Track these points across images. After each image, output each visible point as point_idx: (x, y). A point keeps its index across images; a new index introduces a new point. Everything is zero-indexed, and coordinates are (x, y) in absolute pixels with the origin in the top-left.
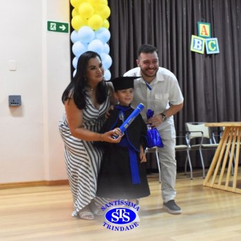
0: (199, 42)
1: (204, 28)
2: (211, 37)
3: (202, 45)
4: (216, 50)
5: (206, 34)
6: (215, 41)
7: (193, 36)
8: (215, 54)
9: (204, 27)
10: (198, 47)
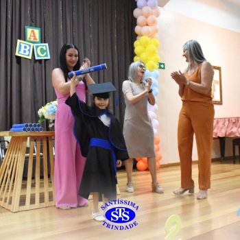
0: (25, 47)
1: (33, 33)
2: (41, 43)
3: (29, 50)
4: (46, 55)
5: (35, 39)
6: (46, 46)
7: (19, 41)
8: (45, 60)
9: (33, 31)
10: (25, 52)
